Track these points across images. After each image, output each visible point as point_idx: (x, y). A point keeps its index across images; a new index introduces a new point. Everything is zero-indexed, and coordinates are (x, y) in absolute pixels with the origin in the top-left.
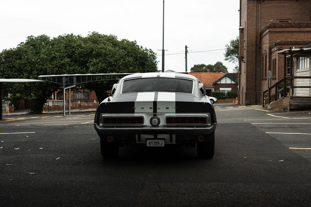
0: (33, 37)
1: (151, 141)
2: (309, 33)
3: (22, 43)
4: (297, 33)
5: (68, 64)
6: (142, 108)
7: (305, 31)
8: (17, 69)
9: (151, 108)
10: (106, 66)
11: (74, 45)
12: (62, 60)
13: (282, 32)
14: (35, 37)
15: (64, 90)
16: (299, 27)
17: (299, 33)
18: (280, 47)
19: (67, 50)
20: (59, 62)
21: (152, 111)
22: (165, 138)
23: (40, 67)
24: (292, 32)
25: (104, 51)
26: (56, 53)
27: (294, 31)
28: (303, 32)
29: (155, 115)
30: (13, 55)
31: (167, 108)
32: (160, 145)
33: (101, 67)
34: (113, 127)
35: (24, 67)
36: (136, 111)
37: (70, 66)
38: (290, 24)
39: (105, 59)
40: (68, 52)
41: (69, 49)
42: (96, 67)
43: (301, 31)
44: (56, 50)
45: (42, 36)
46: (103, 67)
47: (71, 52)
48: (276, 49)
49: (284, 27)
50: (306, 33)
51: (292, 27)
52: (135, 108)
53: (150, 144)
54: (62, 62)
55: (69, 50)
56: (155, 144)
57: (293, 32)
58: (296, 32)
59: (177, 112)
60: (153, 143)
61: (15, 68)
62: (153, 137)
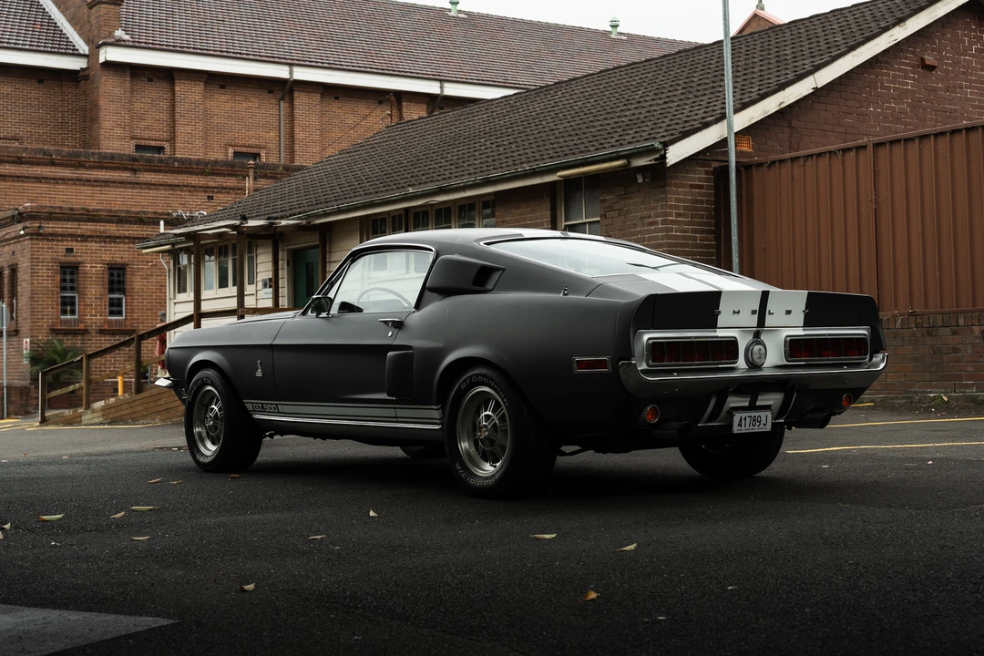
1: (744, 415)
2: (105, 186)
4: (67, 184)
6: (734, 312)
7: (95, 181)
9: (754, 312)
13: (20, 177)
16: (73, 166)
17: (75, 184)
18: (36, 225)
21: (754, 321)
22: (772, 405)
24: (51, 179)
27: (60, 179)
28: (88, 182)
29: (758, 334)
31: (789, 312)
32: (762, 426)
34: (670, 372)
36: (721, 321)
38: (45, 154)
43: (80, 180)
48: (22, 232)
49: (25, 163)
50: (97, 186)
51: (53, 163)
52: (720, 313)
53: (741, 426)
56: (751, 427)
57: (56, 180)
58: (64, 180)
59: (807, 323)
60: (748, 419)
62: (747, 404)
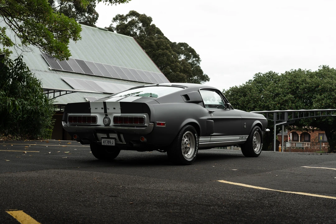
0: (261, 74)
3: (250, 80)
5: (291, 100)
6: (96, 109)
8: (240, 106)
9: (102, 108)
10: (332, 102)
11: (299, 80)
12: (285, 96)
14: (263, 74)
15: (275, 126)
19: (291, 86)
20: (281, 99)
21: (103, 111)
22: (115, 138)
23: (263, 104)
25: (329, 86)
26: (279, 90)
29: (106, 115)
30: (238, 92)
31: (114, 108)
32: (111, 144)
33: (326, 104)
35: (247, 104)
36: (92, 111)
37: (293, 103)
39: (331, 94)
40: (293, 88)
41: (293, 84)
42: (320, 104)
44: (280, 86)
45: (270, 73)
46: (328, 104)
47: (295, 88)
52: (91, 108)
53: (104, 143)
54: (285, 98)
55: (293, 86)
56: (108, 143)
59: (122, 112)
60: (106, 141)
61: (239, 106)
62: (107, 137)
